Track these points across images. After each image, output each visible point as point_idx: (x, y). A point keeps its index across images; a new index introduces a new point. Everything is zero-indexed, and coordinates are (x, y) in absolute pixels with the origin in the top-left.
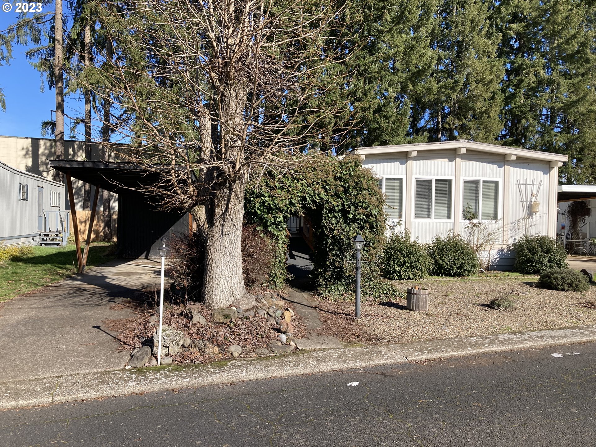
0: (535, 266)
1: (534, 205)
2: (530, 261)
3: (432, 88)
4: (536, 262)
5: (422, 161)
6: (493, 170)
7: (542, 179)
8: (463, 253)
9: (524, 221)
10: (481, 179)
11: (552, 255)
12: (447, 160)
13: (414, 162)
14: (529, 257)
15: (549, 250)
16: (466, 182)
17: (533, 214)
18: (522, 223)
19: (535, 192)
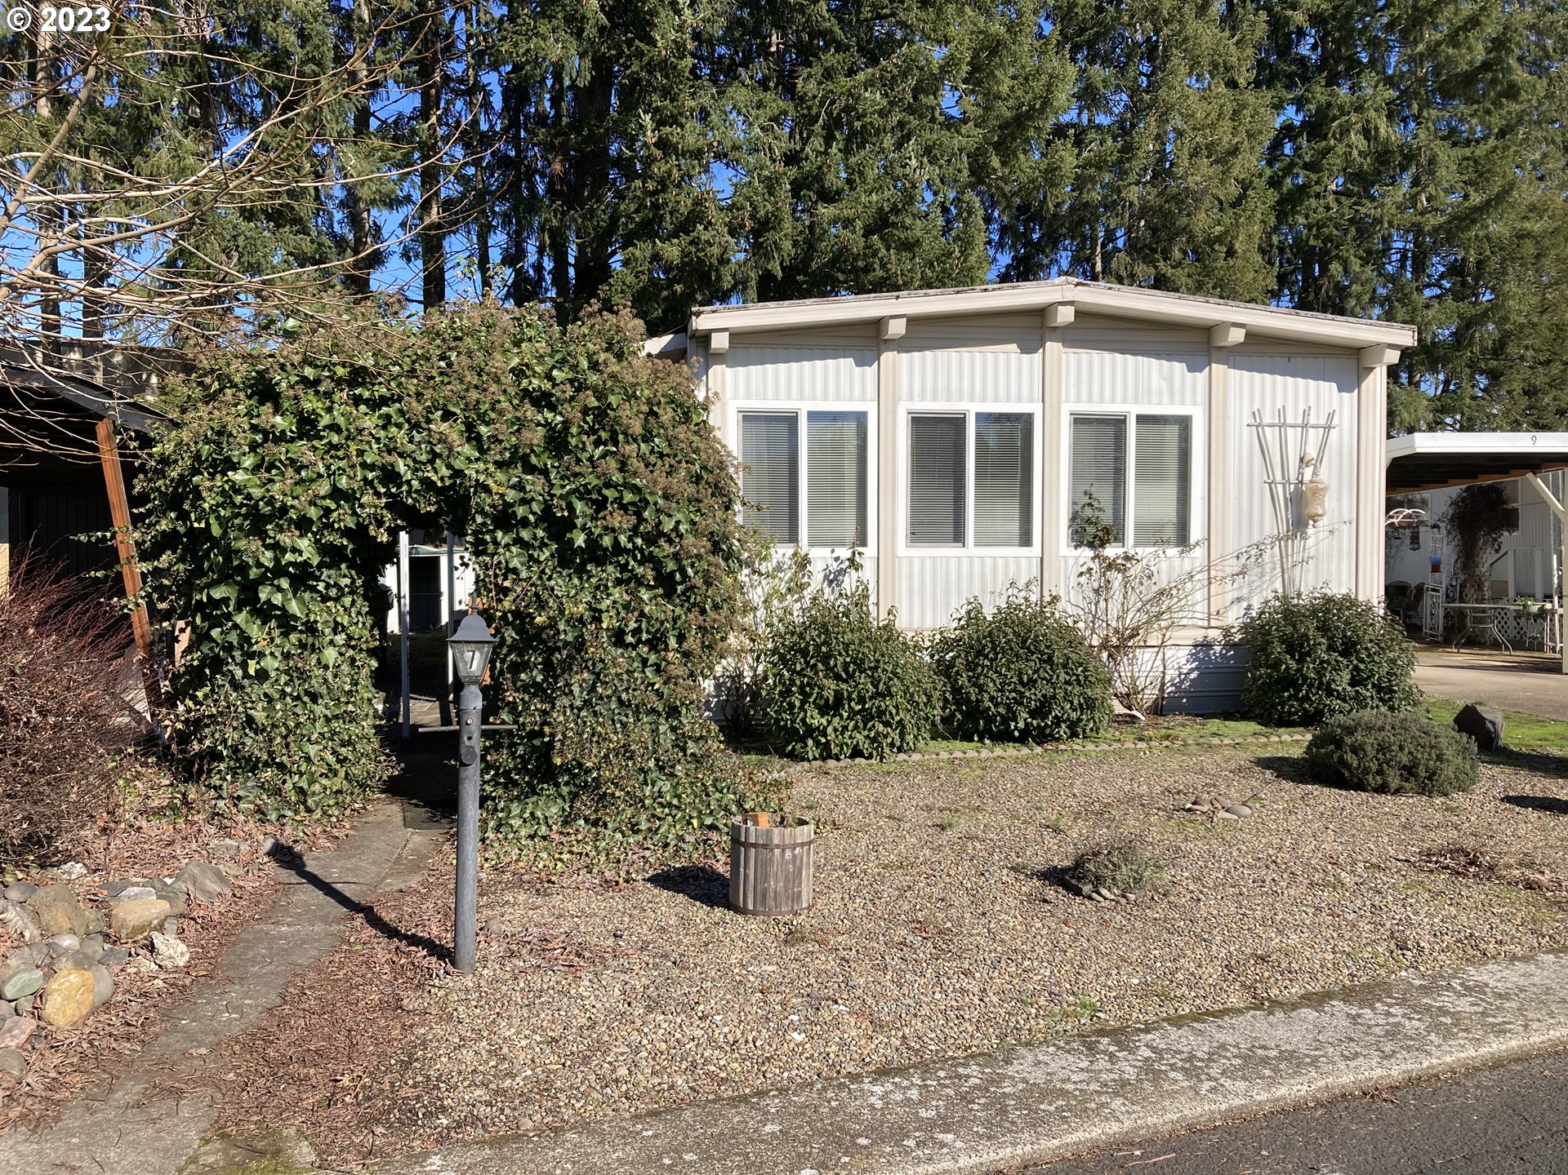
0: (1307, 699)
1: (1309, 494)
2: (1289, 681)
3: (1060, 168)
4: (1311, 686)
5: (928, 354)
6: (1170, 380)
7: (1335, 406)
8: (1050, 660)
9: (1277, 549)
10: (1133, 410)
11: (1363, 661)
12: (1014, 347)
13: (904, 356)
14: (1288, 668)
15: (1355, 644)
16: (1081, 421)
17: (1306, 525)
18: (1271, 555)
19: (1312, 452)
